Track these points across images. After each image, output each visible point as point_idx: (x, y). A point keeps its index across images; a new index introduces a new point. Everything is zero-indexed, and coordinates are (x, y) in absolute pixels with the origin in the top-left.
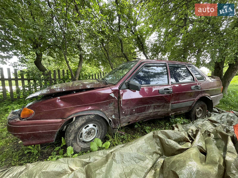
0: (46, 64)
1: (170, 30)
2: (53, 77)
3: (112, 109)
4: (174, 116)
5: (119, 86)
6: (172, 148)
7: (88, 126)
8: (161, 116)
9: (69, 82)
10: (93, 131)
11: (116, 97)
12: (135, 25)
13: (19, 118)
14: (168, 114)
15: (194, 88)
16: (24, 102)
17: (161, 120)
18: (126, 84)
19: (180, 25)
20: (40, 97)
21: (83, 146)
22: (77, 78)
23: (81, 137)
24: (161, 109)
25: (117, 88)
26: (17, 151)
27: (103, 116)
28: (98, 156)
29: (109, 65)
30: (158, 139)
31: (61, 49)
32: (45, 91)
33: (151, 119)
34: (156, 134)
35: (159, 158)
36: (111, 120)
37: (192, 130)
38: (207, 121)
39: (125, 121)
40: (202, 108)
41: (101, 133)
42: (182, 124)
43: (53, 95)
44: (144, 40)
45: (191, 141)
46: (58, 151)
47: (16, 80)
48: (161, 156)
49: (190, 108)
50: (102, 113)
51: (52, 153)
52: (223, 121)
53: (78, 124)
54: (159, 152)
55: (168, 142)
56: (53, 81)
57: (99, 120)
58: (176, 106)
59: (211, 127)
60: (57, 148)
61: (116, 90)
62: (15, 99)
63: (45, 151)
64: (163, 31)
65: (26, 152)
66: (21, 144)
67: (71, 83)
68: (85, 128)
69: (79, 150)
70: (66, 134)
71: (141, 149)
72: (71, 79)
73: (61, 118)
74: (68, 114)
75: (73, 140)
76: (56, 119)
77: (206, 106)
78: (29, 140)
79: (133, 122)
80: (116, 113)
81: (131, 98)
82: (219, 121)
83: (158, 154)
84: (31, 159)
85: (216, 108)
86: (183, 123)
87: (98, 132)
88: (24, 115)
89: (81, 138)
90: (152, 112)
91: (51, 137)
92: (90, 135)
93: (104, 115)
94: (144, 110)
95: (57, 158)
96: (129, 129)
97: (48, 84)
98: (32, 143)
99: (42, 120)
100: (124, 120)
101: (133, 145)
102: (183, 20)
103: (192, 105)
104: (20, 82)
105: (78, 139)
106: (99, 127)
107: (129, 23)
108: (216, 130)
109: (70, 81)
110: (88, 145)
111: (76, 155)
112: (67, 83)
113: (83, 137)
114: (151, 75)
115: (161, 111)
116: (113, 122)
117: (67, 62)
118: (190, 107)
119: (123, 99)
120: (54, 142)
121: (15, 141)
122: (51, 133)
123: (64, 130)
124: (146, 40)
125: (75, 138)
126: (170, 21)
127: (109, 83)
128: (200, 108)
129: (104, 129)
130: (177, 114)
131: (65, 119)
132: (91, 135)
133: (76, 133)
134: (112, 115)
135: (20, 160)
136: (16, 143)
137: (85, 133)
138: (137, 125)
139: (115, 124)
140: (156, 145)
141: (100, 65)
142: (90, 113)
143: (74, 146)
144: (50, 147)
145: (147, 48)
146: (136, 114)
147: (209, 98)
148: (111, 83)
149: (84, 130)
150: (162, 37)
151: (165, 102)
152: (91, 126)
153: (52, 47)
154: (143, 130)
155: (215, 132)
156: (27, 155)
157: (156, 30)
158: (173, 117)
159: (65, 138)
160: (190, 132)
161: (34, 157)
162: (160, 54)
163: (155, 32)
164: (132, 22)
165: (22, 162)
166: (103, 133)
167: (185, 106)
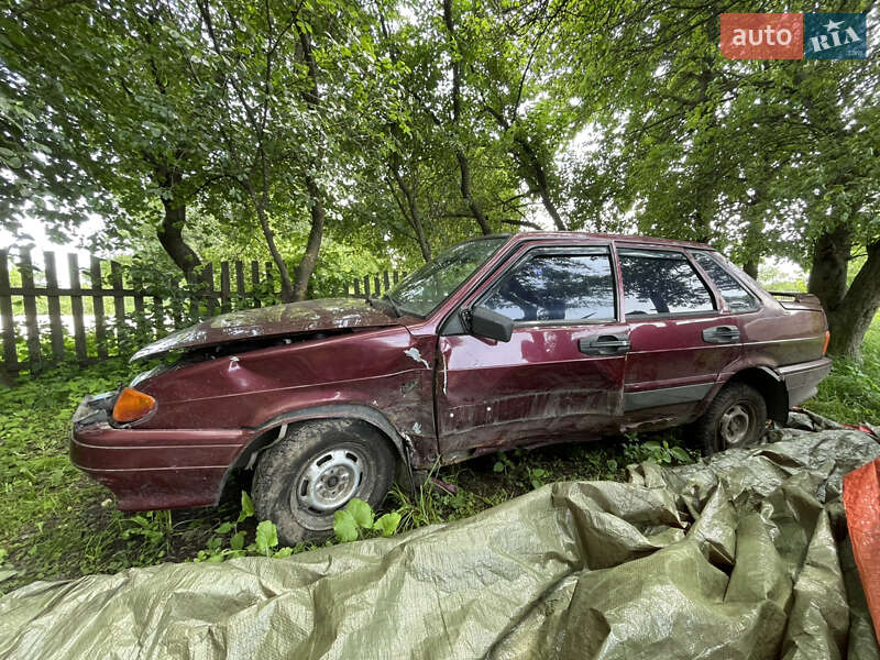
0: (198, 238)
1: (649, 115)
2: (217, 287)
3: (413, 401)
4: (637, 437)
5: (436, 325)
6: (613, 545)
7: (329, 458)
8: (586, 432)
9: (274, 303)
10: (346, 475)
11: (425, 362)
12: (516, 99)
13: (108, 421)
14: (614, 426)
15: (716, 335)
16: (122, 372)
17: (590, 447)
18: (460, 316)
19: (685, 96)
20: (176, 355)
21: (312, 523)
22: (301, 293)
23: (304, 493)
24: (588, 409)
25: (429, 330)
26: (97, 532)
27: (381, 426)
28: (356, 556)
29: (418, 246)
30: (568, 512)
31: (248, 189)
32: (190, 336)
33: (552, 442)
34: (561, 494)
35: (567, 576)
36: (408, 439)
37: (696, 487)
38: (758, 459)
39: (457, 446)
40: (746, 408)
41: (372, 485)
42: (664, 464)
43: (217, 350)
44: (547, 155)
45: (685, 525)
46: (228, 536)
47: (97, 293)
48: (574, 568)
49: (697, 407)
50: (377, 414)
51: (209, 543)
52: (820, 458)
53: (296, 449)
54: (570, 556)
55: (601, 521)
56: (220, 300)
57: (367, 439)
58: (645, 399)
59: (770, 481)
60: (226, 527)
61: (427, 338)
62: (92, 361)
63: (187, 535)
64: (624, 118)
65: (126, 534)
66: (109, 508)
67: (282, 308)
68: (319, 464)
69: (295, 536)
70: (255, 479)
71: (503, 539)
72: (281, 296)
73: (242, 428)
74: (264, 413)
75: (276, 501)
76: (226, 428)
77: (763, 402)
78: (137, 494)
79: (485, 450)
80: (425, 415)
81: (478, 366)
82: (805, 460)
83: (562, 560)
84: (142, 557)
85: (806, 413)
86: (669, 461)
87: (364, 478)
88: (125, 412)
89: (304, 498)
90: (553, 419)
91: (209, 489)
92: (336, 489)
93: (385, 422)
94: (526, 412)
95: (226, 556)
96: (473, 477)
97: (202, 309)
98: (145, 505)
99: (179, 431)
100: (454, 443)
101: (478, 523)
102: (699, 78)
103: (707, 396)
104: (108, 301)
105: (293, 498)
106: (366, 462)
107: (495, 92)
108: (783, 490)
109: (277, 301)
110: (327, 521)
111: (287, 551)
112: (268, 309)
113: (312, 494)
114: (575, 284)
115: (587, 416)
116: (415, 447)
117: (269, 236)
118: (700, 403)
119: (450, 368)
120: (216, 504)
121: (92, 500)
122: (209, 473)
123: (249, 466)
124: (557, 153)
125: (284, 496)
126: (648, 83)
127: (405, 313)
128: (739, 411)
129: (383, 470)
130: (651, 429)
131: (253, 429)
132: (340, 489)
133: (289, 480)
134: (412, 424)
135: (106, 559)
136: (93, 507)
137: (318, 482)
138: (503, 463)
139: (421, 454)
140: (560, 531)
141: (385, 245)
142: (335, 415)
143: (280, 522)
144: (204, 523)
145: (559, 182)
146: (495, 423)
147: (774, 375)
148: (410, 314)
149: (315, 471)
150: (618, 141)
151: (602, 383)
152: (339, 456)
153: (217, 183)
154: (523, 482)
155: (779, 495)
156: (129, 544)
157: (596, 115)
158: (634, 437)
159: (253, 495)
160: (688, 494)
161: (152, 551)
162: (607, 205)
163: (592, 124)
164: (506, 90)
165: (113, 565)
166: (380, 485)
167: (678, 401)
